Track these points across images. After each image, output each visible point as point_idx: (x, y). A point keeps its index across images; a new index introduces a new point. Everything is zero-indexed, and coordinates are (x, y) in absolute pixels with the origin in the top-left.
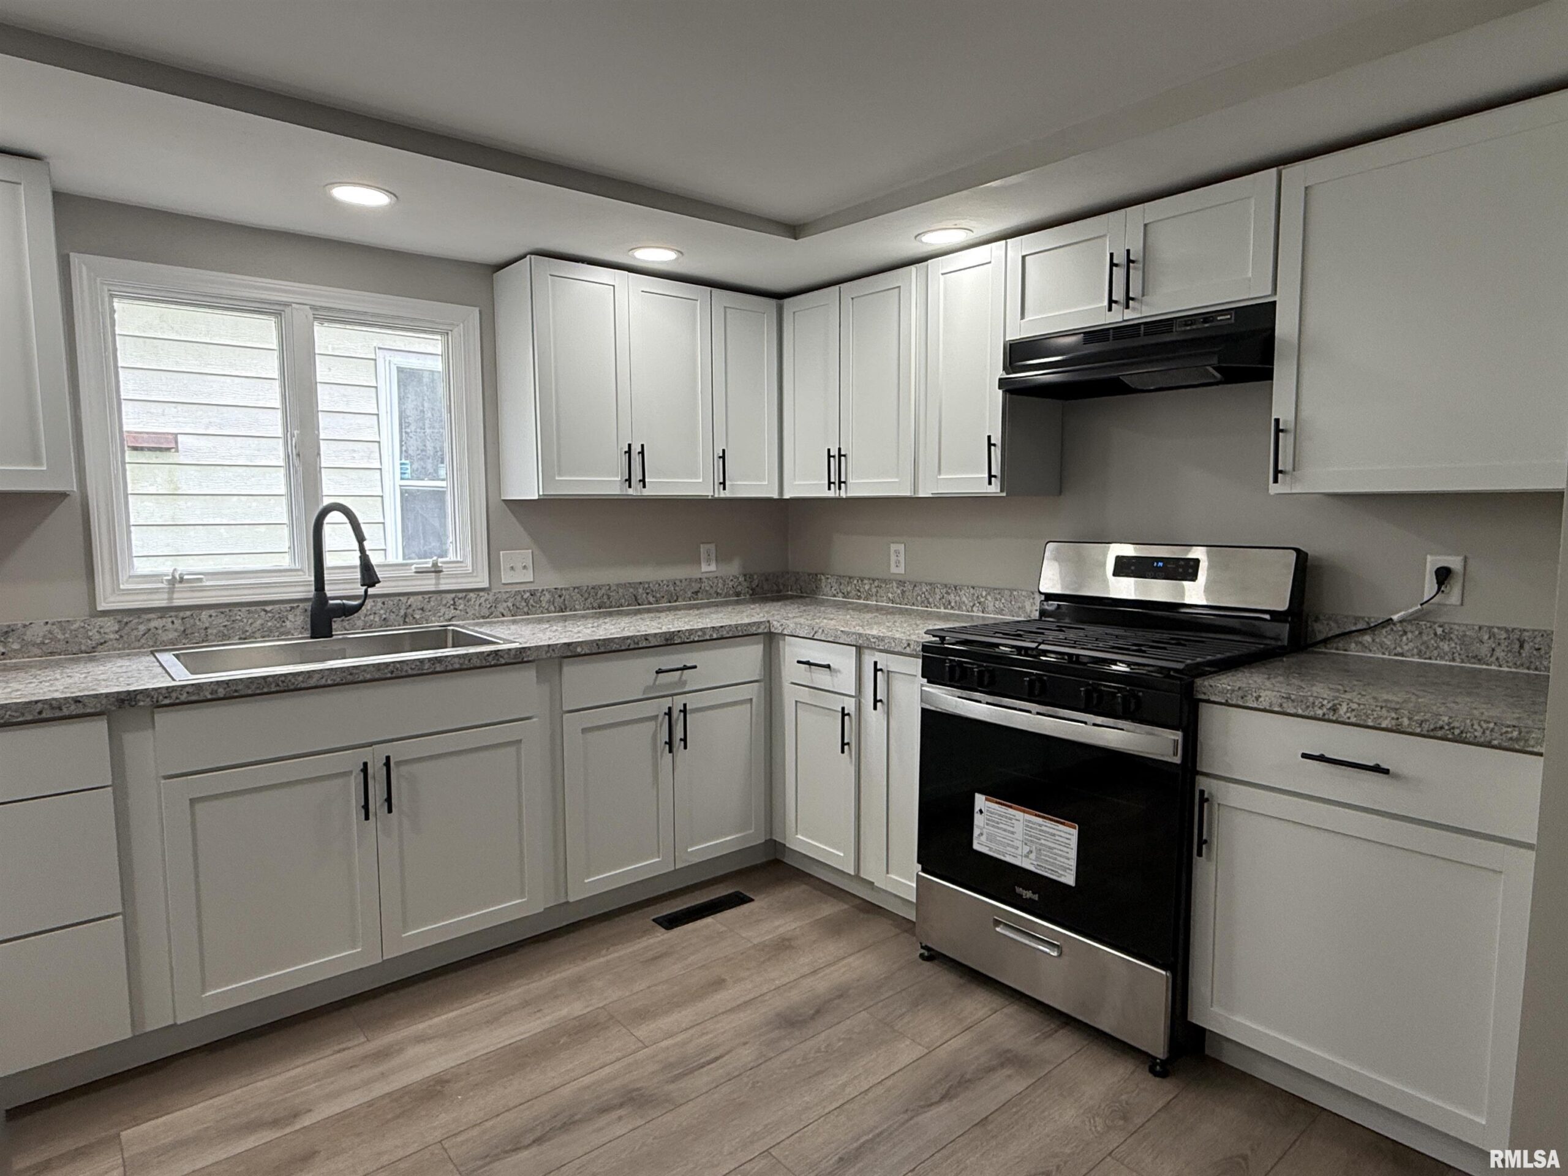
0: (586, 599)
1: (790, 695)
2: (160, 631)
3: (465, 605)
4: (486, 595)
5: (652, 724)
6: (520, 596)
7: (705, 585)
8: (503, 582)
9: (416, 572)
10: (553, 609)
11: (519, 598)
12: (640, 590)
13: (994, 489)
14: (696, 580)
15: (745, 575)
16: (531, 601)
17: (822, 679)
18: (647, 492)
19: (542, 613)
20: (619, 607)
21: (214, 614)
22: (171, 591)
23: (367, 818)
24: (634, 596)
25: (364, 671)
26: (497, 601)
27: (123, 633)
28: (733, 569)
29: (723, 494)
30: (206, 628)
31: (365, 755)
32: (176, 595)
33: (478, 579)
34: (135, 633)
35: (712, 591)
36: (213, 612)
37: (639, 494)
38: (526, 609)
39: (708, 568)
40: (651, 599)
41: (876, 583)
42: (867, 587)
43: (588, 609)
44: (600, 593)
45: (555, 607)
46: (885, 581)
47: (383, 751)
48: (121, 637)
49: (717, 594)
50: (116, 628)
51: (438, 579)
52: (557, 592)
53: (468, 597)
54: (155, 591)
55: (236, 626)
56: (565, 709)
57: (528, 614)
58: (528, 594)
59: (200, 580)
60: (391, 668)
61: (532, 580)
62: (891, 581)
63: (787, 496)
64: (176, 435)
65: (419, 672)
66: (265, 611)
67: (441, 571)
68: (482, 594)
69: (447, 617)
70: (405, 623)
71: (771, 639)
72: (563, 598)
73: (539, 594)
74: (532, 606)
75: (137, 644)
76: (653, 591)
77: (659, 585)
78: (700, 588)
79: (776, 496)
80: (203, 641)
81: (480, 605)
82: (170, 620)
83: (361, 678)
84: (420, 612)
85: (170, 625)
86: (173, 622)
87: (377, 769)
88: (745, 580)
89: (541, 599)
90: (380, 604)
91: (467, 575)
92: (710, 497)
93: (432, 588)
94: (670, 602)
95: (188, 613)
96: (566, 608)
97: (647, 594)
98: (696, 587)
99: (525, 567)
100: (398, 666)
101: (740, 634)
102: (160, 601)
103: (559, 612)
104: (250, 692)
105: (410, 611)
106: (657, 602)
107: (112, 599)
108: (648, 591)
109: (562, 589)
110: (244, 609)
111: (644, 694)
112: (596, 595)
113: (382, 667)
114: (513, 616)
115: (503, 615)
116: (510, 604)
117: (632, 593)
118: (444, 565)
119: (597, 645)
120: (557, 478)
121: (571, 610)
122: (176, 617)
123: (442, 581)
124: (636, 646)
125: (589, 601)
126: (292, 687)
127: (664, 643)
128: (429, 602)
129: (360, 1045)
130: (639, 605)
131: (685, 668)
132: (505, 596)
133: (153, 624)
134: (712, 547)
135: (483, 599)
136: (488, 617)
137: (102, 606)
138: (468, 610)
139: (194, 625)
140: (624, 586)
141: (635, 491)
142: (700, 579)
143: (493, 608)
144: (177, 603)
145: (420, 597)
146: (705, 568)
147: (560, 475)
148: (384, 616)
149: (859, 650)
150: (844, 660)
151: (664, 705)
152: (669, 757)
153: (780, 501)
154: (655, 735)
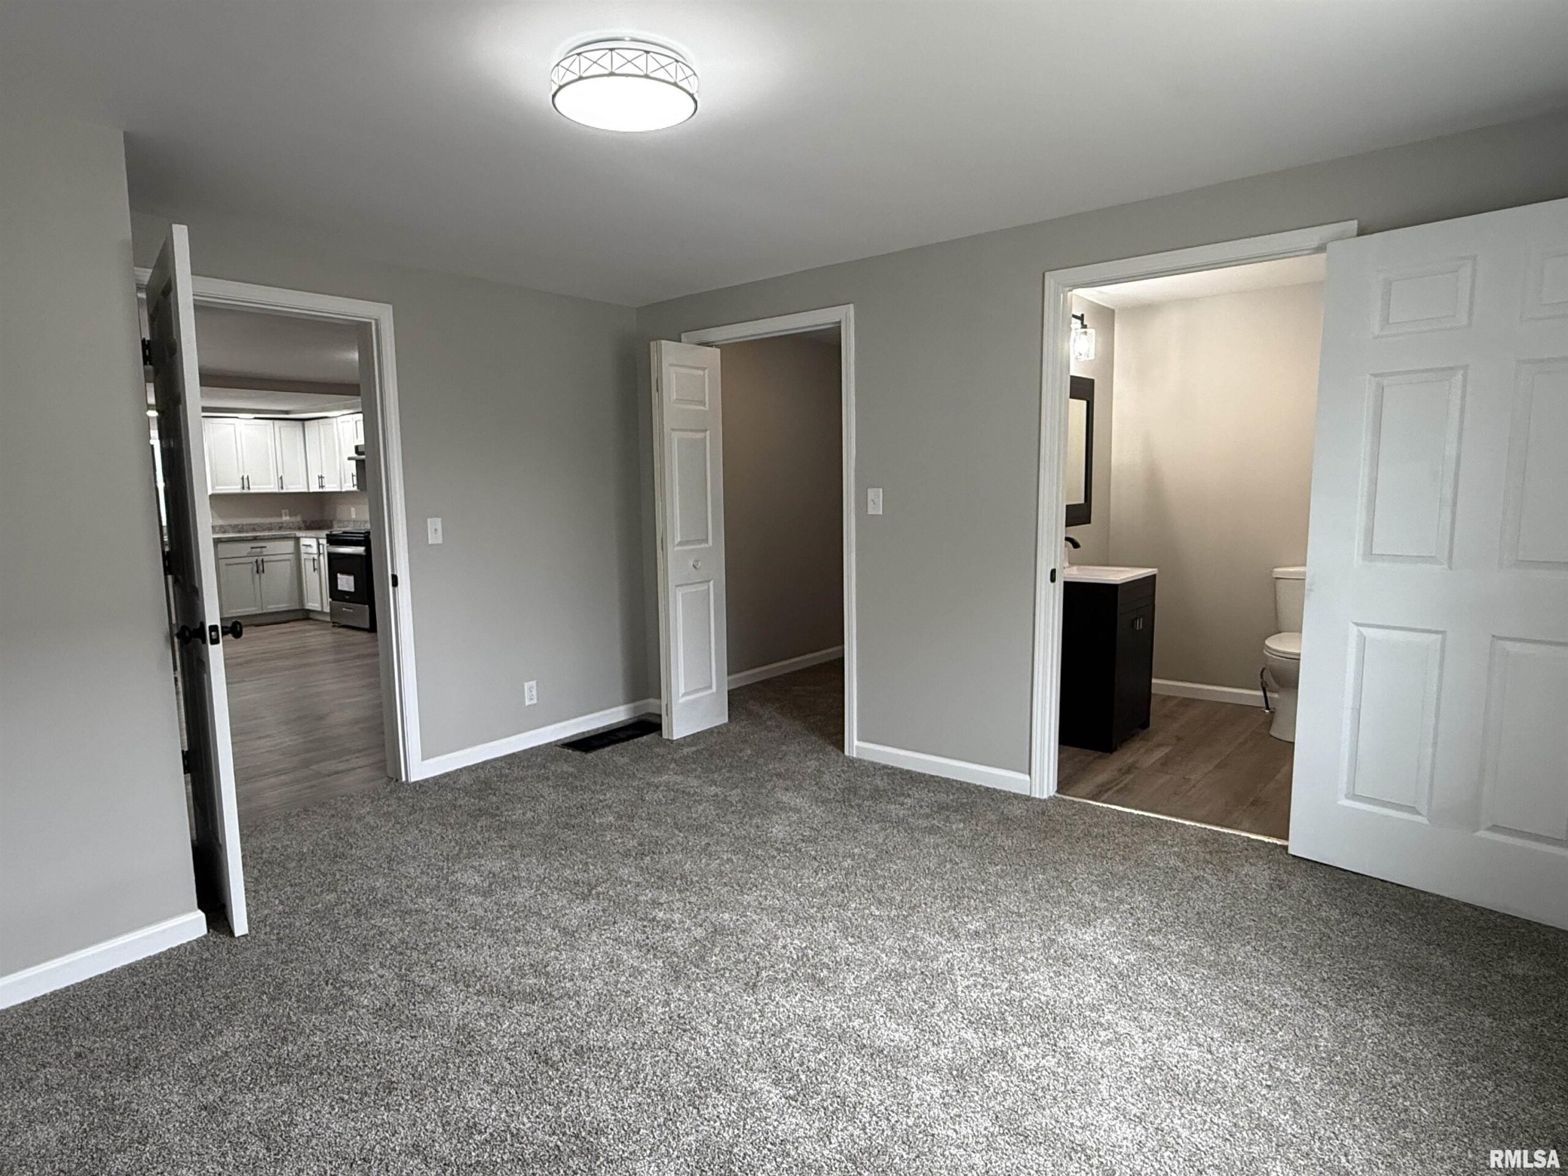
0: (233, 529)
1: (303, 556)
5: (250, 565)
7: (285, 525)
12: (256, 526)
13: (355, 488)
14: (280, 523)
17: (310, 550)
18: (252, 491)
28: (298, 519)
29: (282, 491)
37: (248, 492)
39: (286, 518)
40: (261, 529)
42: (346, 524)
43: (234, 532)
44: (239, 527)
52: (221, 526)
63: (311, 491)
71: (297, 540)
72: (224, 528)
76: (261, 526)
77: (264, 524)
78: (282, 526)
79: (306, 490)
88: (302, 521)
92: (277, 493)
94: (269, 530)
98: (280, 525)
101: (283, 537)
106: (264, 530)
108: (259, 526)
109: (224, 525)
111: (248, 554)
112: (237, 527)
124: (243, 539)
127: (254, 539)
131: (262, 548)
134: (287, 511)
140: (249, 524)
141: (246, 491)
142: (282, 522)
146: (284, 518)
147: (217, 486)
149: (318, 539)
150: (313, 542)
151: (254, 559)
152: (257, 576)
153: (309, 493)
154: (252, 570)
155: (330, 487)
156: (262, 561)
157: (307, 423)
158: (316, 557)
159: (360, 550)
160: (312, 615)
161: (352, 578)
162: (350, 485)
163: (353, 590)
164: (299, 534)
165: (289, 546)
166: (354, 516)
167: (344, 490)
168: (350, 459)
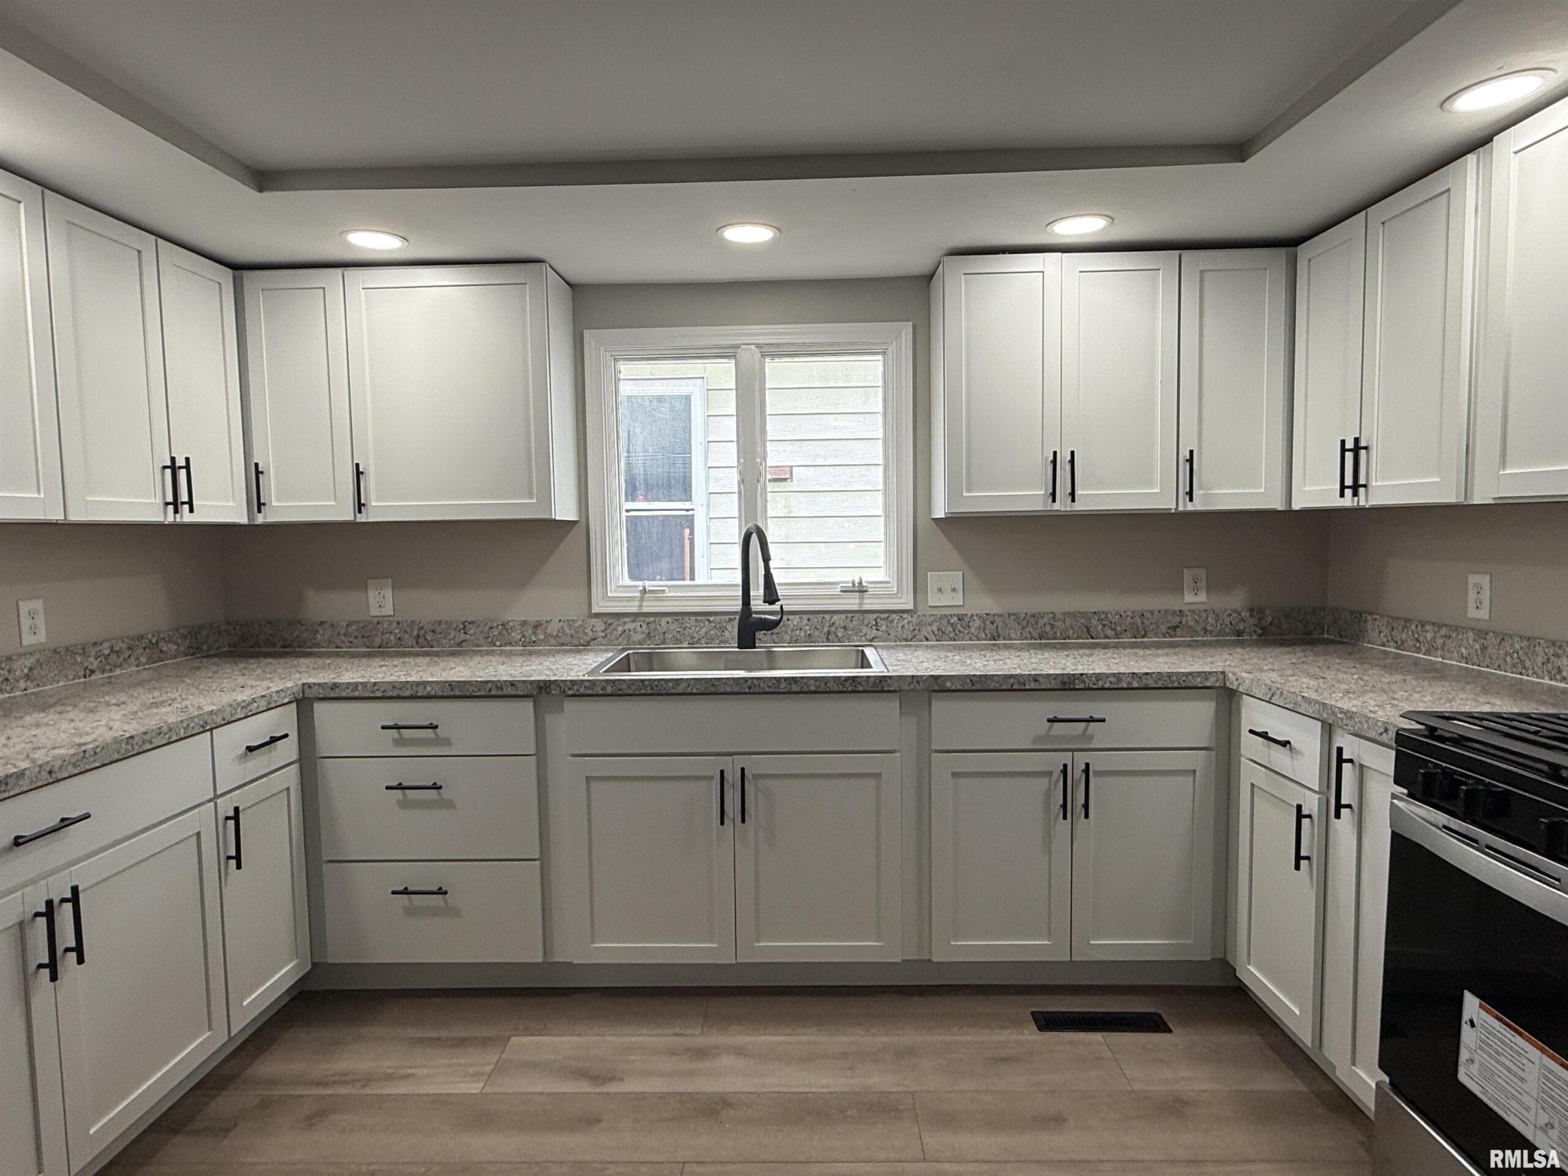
0: (1023, 628)
1: (1248, 774)
2: (632, 633)
3: (887, 626)
4: (909, 617)
6: (946, 620)
7: (1189, 620)
8: (930, 604)
9: (842, 591)
10: (984, 636)
11: (945, 622)
12: (1094, 622)
14: (1174, 612)
15: (1251, 610)
16: (959, 626)
17: (1279, 760)
18: (1079, 506)
19: (971, 639)
20: (1065, 639)
21: (670, 621)
22: (642, 599)
23: (722, 823)
24: (1086, 627)
25: (725, 684)
26: (920, 624)
27: (608, 632)
28: (1235, 601)
29: (1190, 507)
30: (664, 633)
31: (725, 763)
32: (645, 604)
33: (902, 601)
34: (615, 632)
35: (1199, 628)
36: (669, 619)
37: (1068, 509)
38: (952, 635)
39: (1193, 598)
40: (1109, 633)
41: (1443, 631)
42: (1429, 636)
43: (1026, 638)
44: (1041, 622)
45: (986, 635)
46: (1456, 628)
47: (740, 761)
48: (606, 635)
49: (1206, 631)
50: (603, 628)
51: (861, 598)
52: (988, 618)
53: (891, 618)
54: (631, 599)
55: (686, 632)
56: (933, 748)
57: (955, 640)
58: (955, 619)
59: (663, 591)
60: (749, 683)
61: (961, 603)
62: (1465, 629)
63: (1296, 506)
64: (792, 467)
65: (776, 690)
66: (709, 620)
67: (866, 591)
68: (905, 616)
69: (869, 637)
70: (828, 640)
71: (1230, 696)
72: (995, 625)
73: (967, 620)
74: (960, 631)
75: (617, 642)
76: (1111, 623)
77: (1121, 616)
78: (1180, 623)
79: (1279, 506)
80: (662, 643)
81: (903, 626)
82: (639, 624)
83: (722, 690)
84: (843, 630)
85: (639, 628)
86: (641, 626)
87: (733, 777)
88: (1251, 616)
89: (970, 624)
90: (805, 621)
91: (889, 596)
92: (1173, 511)
93: (855, 608)
94: (1135, 638)
95: (652, 619)
96: (999, 636)
97: (1104, 626)
98: (1174, 621)
99: (954, 590)
100: (756, 682)
101: (1175, 685)
102: (633, 609)
103: (990, 640)
104: (630, 692)
105: (833, 629)
106: (1117, 636)
107: (602, 604)
108: (1104, 622)
109: (994, 615)
110: (693, 618)
111: (1034, 743)
112: (1036, 624)
113: (742, 681)
114: (937, 641)
115: (927, 640)
116: (935, 628)
117: (1082, 623)
118: (870, 586)
119: (971, 681)
120: (965, 494)
121: (1004, 639)
122: (644, 621)
123: (866, 601)
124: (1023, 687)
125: (1027, 630)
126: (664, 692)
127: (1061, 686)
128: (851, 621)
129: (697, 1036)
130: (1092, 638)
131: (1092, 720)
132: (930, 620)
133: (627, 627)
134: (1202, 573)
135: (905, 621)
136: (911, 640)
137: (596, 609)
138: (890, 632)
139: (656, 629)
140: (1074, 615)
141: (1062, 505)
142: (1180, 611)
143: (916, 631)
144: (645, 610)
145: (843, 616)
146: (1189, 598)
147: (969, 490)
148: (809, 632)
151: (1058, 762)
154: (1048, 795)
156: (1088, 772)
158: (1312, 804)
165: (1194, 723)
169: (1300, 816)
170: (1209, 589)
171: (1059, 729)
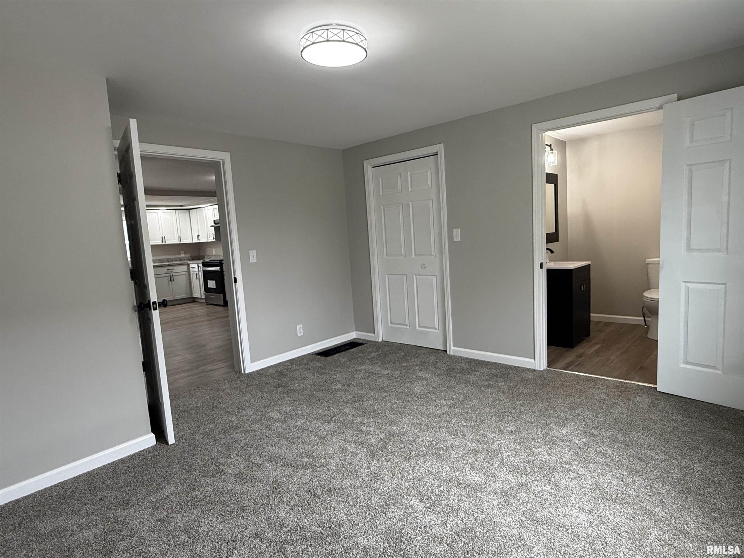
0: (159, 261)
1: (191, 273)
5: (167, 278)
7: (182, 258)
12: (169, 260)
13: (214, 240)
14: (180, 257)
15: (191, 256)
17: (194, 270)
18: (166, 243)
28: (188, 255)
29: (181, 243)
35: (184, 259)
39: (183, 255)
63: (194, 242)
71: (188, 265)
77: (173, 258)
79: (191, 242)
92: (179, 243)
98: (180, 259)
101: (183, 264)
109: (154, 260)
111: (165, 273)
112: (161, 260)
124: (163, 266)
130: (169, 262)
131: (172, 269)
134: (183, 252)
140: (166, 259)
141: (164, 243)
149: (198, 264)
150: (196, 266)
151: (169, 275)
152: (171, 282)
153: (193, 243)
154: (168, 280)
155: (203, 240)
156: (173, 275)
157: (191, 211)
158: (197, 273)
159: (218, 268)
160: (197, 300)
161: (214, 282)
162: (212, 239)
163: (215, 287)
164: (189, 262)
165: (185, 268)
166: (214, 253)
167: (209, 241)
168: (211, 226)
169: (196, 274)
170: (185, 254)
171: (169, 271)
